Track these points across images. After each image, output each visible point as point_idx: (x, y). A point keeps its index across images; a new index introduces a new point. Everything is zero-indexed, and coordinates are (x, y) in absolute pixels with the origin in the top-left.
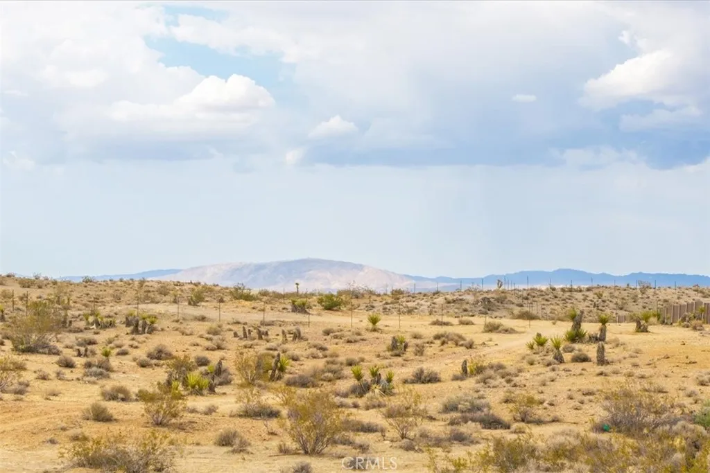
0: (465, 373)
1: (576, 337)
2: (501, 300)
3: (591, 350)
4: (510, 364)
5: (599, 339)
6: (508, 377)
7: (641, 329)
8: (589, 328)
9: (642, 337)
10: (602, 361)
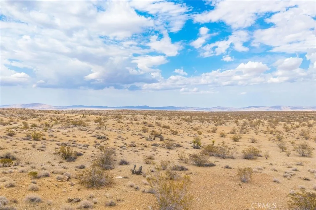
0: (75, 119)
1: (84, 116)
2: (74, 112)
3: (85, 117)
4: (79, 118)
5: (86, 116)
6: (79, 119)
7: (89, 115)
8: (85, 115)
9: (89, 116)
10: (86, 118)
